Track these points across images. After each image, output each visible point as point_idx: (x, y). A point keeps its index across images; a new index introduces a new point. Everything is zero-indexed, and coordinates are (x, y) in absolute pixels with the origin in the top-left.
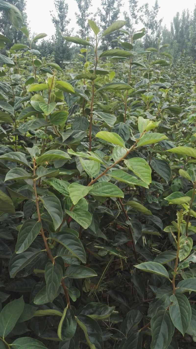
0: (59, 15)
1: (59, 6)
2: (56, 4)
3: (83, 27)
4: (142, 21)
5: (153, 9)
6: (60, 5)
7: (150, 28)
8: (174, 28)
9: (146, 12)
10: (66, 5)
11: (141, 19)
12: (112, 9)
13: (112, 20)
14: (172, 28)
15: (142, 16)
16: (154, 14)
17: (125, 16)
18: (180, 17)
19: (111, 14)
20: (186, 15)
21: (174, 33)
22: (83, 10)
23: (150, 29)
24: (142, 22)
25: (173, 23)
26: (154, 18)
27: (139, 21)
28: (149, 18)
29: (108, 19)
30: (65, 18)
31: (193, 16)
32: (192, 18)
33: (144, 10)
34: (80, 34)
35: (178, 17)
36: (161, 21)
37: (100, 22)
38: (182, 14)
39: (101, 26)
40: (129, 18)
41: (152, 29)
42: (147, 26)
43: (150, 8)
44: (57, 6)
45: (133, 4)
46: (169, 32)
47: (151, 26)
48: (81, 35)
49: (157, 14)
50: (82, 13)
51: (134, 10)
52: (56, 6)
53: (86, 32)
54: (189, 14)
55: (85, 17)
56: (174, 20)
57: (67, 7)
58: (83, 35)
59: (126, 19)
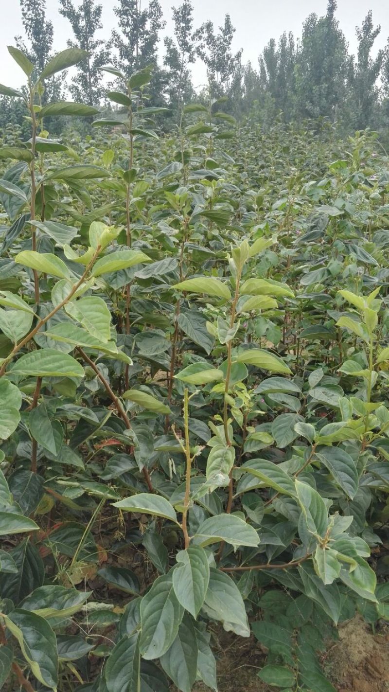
0: (34, 46)
1: (33, 28)
2: (27, 25)
3: (85, 69)
4: (202, 56)
5: (222, 34)
6: (36, 26)
7: (218, 70)
8: (266, 71)
9: (208, 40)
10: (47, 25)
11: (200, 54)
12: (141, 34)
13: (143, 54)
14: (262, 69)
15: (202, 46)
16: (225, 44)
17: (169, 47)
18: (277, 49)
19: (141, 43)
20: (288, 45)
21: (268, 78)
22: (83, 36)
23: (219, 73)
24: (202, 58)
25: (264, 61)
26: (224, 50)
27: (196, 56)
28: (215, 51)
29: (135, 54)
30: (47, 52)
31: (301, 47)
32: (300, 49)
33: (205, 35)
34: (81, 83)
35: (272, 50)
36: (239, 56)
37: (118, 60)
38: (280, 44)
39: (121, 66)
40: (177, 51)
41: (223, 71)
42: (214, 66)
43: (217, 32)
44: (28, 27)
45: (182, 25)
46: (258, 77)
47: (221, 66)
48: (82, 85)
49: (230, 44)
50: (81, 42)
51: (186, 36)
52: (27, 29)
53: (92, 80)
54: (293, 43)
55: (88, 50)
56: (265, 55)
57: (51, 29)
58: (86, 85)
59: (170, 53)
